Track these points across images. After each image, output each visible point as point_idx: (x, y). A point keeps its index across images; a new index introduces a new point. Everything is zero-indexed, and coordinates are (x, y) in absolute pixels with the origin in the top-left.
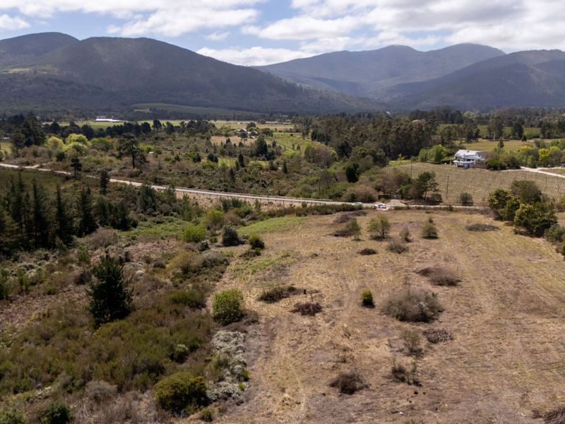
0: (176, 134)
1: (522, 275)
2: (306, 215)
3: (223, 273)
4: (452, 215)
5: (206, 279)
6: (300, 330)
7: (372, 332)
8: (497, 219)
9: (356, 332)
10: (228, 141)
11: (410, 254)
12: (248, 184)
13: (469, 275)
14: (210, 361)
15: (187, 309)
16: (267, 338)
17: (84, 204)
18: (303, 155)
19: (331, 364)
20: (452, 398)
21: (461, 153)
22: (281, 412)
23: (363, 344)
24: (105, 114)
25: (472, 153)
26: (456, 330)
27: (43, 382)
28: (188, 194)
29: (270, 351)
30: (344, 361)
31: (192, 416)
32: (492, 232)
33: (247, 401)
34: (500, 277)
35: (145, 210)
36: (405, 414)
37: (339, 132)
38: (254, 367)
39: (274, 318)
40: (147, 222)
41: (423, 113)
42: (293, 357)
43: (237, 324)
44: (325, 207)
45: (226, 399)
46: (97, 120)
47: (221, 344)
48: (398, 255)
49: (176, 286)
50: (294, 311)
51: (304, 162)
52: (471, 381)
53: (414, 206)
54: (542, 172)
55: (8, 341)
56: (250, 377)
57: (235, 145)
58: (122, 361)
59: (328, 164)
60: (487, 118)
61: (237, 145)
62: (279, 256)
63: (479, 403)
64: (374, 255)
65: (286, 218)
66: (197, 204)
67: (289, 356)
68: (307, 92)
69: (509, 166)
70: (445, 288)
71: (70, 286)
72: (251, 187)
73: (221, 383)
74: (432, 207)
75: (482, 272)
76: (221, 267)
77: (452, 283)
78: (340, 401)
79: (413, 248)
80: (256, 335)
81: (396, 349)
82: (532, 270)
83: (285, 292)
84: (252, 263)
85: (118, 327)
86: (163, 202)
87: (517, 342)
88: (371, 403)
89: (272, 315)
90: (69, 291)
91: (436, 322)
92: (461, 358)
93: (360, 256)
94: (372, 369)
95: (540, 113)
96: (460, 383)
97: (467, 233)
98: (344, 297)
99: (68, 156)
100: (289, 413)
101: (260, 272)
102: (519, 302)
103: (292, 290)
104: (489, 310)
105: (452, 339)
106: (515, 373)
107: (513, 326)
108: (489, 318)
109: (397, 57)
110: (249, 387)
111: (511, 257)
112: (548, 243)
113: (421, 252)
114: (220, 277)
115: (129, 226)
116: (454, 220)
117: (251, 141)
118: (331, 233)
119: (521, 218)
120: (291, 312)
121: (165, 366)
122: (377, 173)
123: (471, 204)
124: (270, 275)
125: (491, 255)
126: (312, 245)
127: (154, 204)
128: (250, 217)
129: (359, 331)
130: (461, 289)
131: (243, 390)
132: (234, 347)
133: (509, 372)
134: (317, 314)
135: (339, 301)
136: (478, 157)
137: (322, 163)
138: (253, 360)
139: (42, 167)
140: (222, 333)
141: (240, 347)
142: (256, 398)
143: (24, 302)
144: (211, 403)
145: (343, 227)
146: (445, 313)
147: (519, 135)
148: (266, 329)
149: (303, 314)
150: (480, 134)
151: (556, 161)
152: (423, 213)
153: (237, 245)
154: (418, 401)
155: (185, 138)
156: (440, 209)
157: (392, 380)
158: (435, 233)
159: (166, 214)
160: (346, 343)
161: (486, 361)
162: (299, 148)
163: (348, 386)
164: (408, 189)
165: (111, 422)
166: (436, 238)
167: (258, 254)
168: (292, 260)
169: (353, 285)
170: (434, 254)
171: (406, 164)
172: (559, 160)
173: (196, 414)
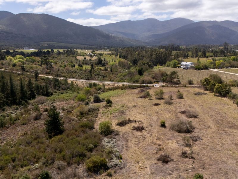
0: (61, 55)
1: (222, 113)
2: (125, 90)
3: (98, 114)
4: (186, 89)
5: (91, 117)
6: (138, 137)
7: (168, 138)
8: (205, 90)
9: (161, 138)
10: (85, 58)
11: (174, 105)
12: (97, 76)
13: (201, 113)
14: (103, 151)
15: (87, 129)
16: (125, 141)
17: (30, 85)
18: (117, 64)
19: (155, 151)
20: (209, 164)
21: (183, 63)
22: (140, 171)
23: (166, 143)
24: (28, 47)
25: (188, 63)
26: (202, 136)
27: (33, 162)
28: (73, 81)
29: (128, 146)
30: (160, 150)
31: (102, 175)
32: (205, 95)
33: (124, 167)
34: (213, 114)
35: (55, 88)
36: (192, 171)
37: (132, 54)
38: (123, 153)
39: (125, 133)
40: (57, 93)
41: (164, 46)
42: (138, 148)
43: (111, 135)
44: (132, 86)
45: (115, 167)
46: (25, 49)
47: (107, 144)
48: (170, 106)
49: (80, 120)
50: (133, 130)
51: (118, 67)
52: (214, 156)
53: (170, 85)
54: (218, 71)
55: (11, 145)
56: (122, 157)
57: (88, 60)
58: (67, 153)
59: (129, 68)
60: (189, 49)
61: (89, 60)
62: (120, 107)
63: (220, 165)
64: (160, 106)
65: (117, 91)
66: (77, 85)
67: (136, 148)
68: (114, 37)
69: (204, 68)
70: (193, 119)
71: (32, 121)
72: (98, 78)
73: (112, 160)
74: (177, 85)
75: (206, 112)
76: (96, 112)
77: (195, 117)
78: (163, 166)
79: (175, 103)
80: (120, 140)
81: (181, 144)
82: (226, 111)
83: (127, 122)
84: (109, 109)
85: (61, 138)
86: (63, 84)
87: (228, 140)
88: (177, 167)
89: (124, 131)
90: (32, 123)
91: (193, 133)
92: (207, 147)
93: (154, 106)
94: (173, 153)
95: (210, 47)
96: (210, 157)
97: (195, 96)
98: (152, 123)
99: (17, 65)
100: (143, 172)
101: (114, 114)
102: (224, 124)
103: (130, 121)
104: (213, 127)
105: (202, 140)
106: (231, 153)
107: (225, 133)
108: (214, 130)
109: (151, 23)
110: (123, 162)
111: (216, 106)
112: (229, 100)
113: (179, 104)
114: (97, 116)
115: (49, 95)
116: (188, 91)
117: (94, 58)
118: (139, 97)
119: (217, 89)
120: (132, 130)
121: (86, 154)
122: (151, 72)
123: (193, 84)
124: (118, 115)
125: (207, 105)
126: (132, 102)
127: (59, 85)
128: (101, 90)
129: (163, 137)
130: (200, 119)
131: (121, 163)
132: (113, 145)
133: (228, 152)
134: (143, 131)
135: (150, 125)
136: (191, 65)
137: (126, 67)
138: (122, 150)
139: (6, 70)
140: (106, 139)
141: (115, 145)
142: (127, 166)
143: (13, 128)
144: (109, 169)
145: (143, 94)
146: (195, 129)
147: (205, 55)
148: (123, 137)
149: (137, 131)
150: (189, 55)
151: (223, 66)
152: (174, 88)
153: (100, 102)
154: (196, 165)
155: (66, 57)
156: (181, 86)
157: (182, 157)
158: (182, 96)
159: (64, 90)
160: (158, 142)
161: (218, 148)
162: (115, 61)
163: (165, 160)
164: (166, 78)
165: (68, 178)
166: (183, 98)
167: (111, 106)
168: (126, 108)
169: (155, 118)
170: (184, 105)
171: (161, 68)
172: (224, 66)
173: (104, 174)
